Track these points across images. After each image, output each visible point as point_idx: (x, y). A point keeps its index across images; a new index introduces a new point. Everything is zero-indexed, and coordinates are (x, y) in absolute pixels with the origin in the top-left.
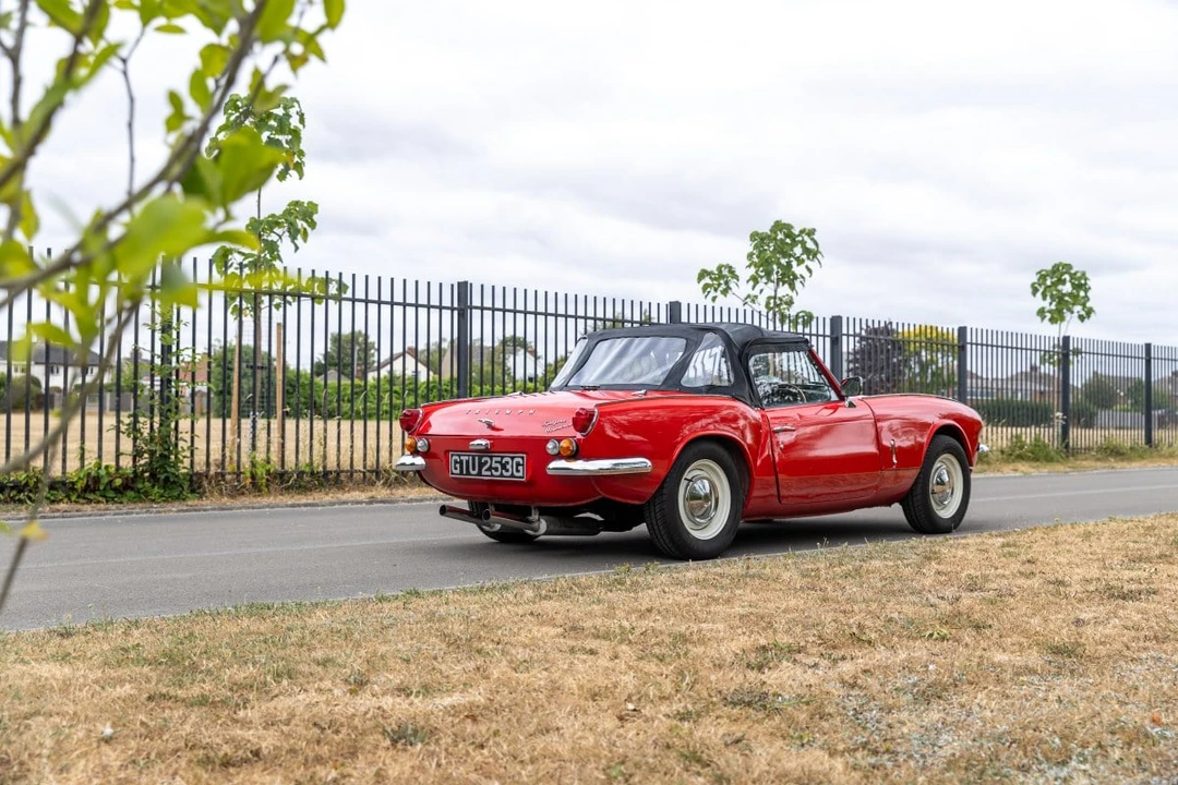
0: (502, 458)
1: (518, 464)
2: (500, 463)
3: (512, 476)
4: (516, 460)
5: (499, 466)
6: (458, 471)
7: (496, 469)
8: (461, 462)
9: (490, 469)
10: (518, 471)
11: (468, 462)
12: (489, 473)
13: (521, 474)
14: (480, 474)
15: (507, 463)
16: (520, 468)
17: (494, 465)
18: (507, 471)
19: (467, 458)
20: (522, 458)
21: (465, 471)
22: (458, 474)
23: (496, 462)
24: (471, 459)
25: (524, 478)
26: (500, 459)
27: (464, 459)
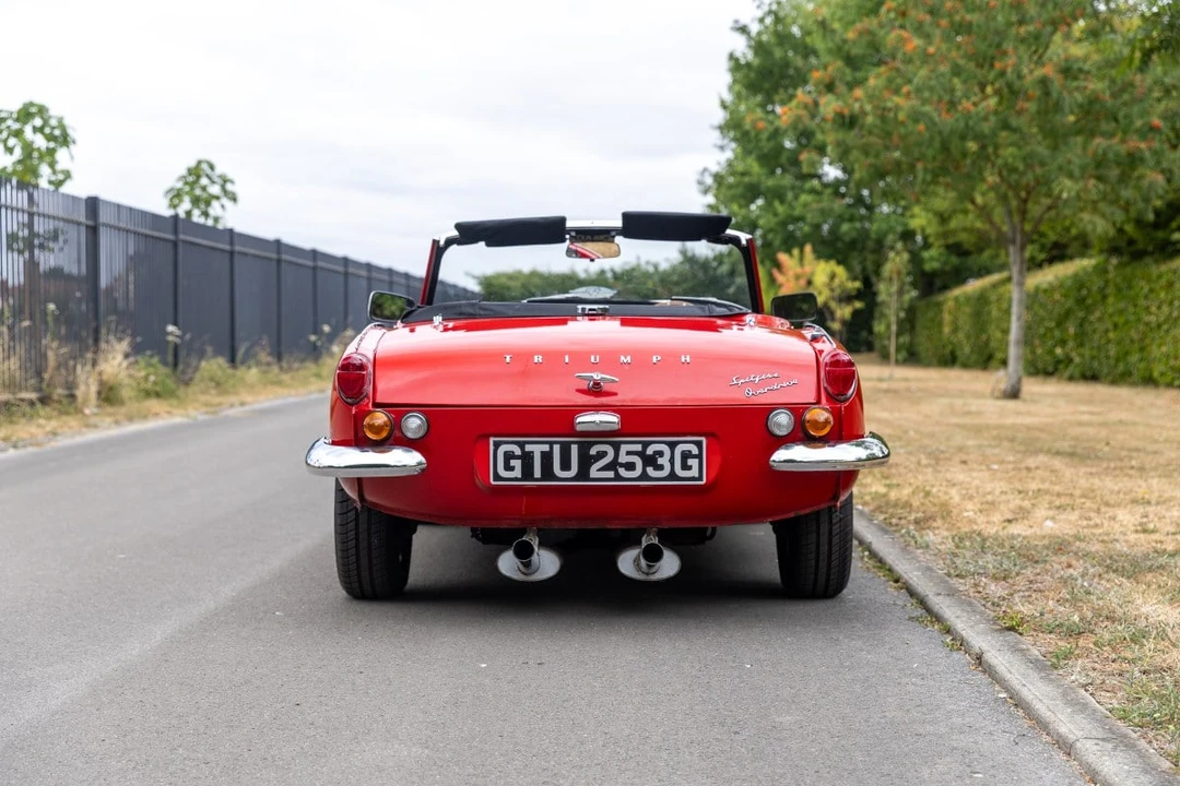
0: (646, 445)
1: (686, 456)
2: (641, 454)
3: (673, 476)
4: (679, 449)
5: (638, 461)
6: (517, 473)
7: (630, 466)
8: (527, 459)
9: (613, 466)
10: (685, 467)
11: (547, 458)
12: (611, 474)
13: (694, 472)
14: (583, 473)
15: (661, 454)
16: (693, 462)
17: (623, 459)
18: (661, 468)
19: (546, 448)
20: (699, 444)
21: (537, 473)
22: (516, 479)
23: (628, 453)
24: (557, 448)
25: (700, 478)
26: (638, 448)
27: (537, 450)
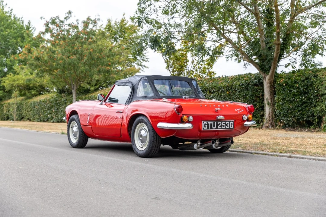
0: (226, 122)
1: (231, 124)
2: (225, 124)
3: (229, 128)
4: (231, 122)
5: (224, 125)
6: (206, 128)
7: (224, 126)
8: (208, 125)
9: (221, 126)
10: (231, 126)
11: (211, 124)
12: (221, 128)
13: (232, 127)
14: (217, 128)
15: (228, 124)
16: (232, 125)
17: (223, 125)
18: (228, 126)
19: (211, 123)
20: (233, 122)
21: (210, 128)
22: (206, 129)
23: (224, 124)
24: (213, 123)
25: (233, 128)
26: (225, 122)
27: (210, 123)
